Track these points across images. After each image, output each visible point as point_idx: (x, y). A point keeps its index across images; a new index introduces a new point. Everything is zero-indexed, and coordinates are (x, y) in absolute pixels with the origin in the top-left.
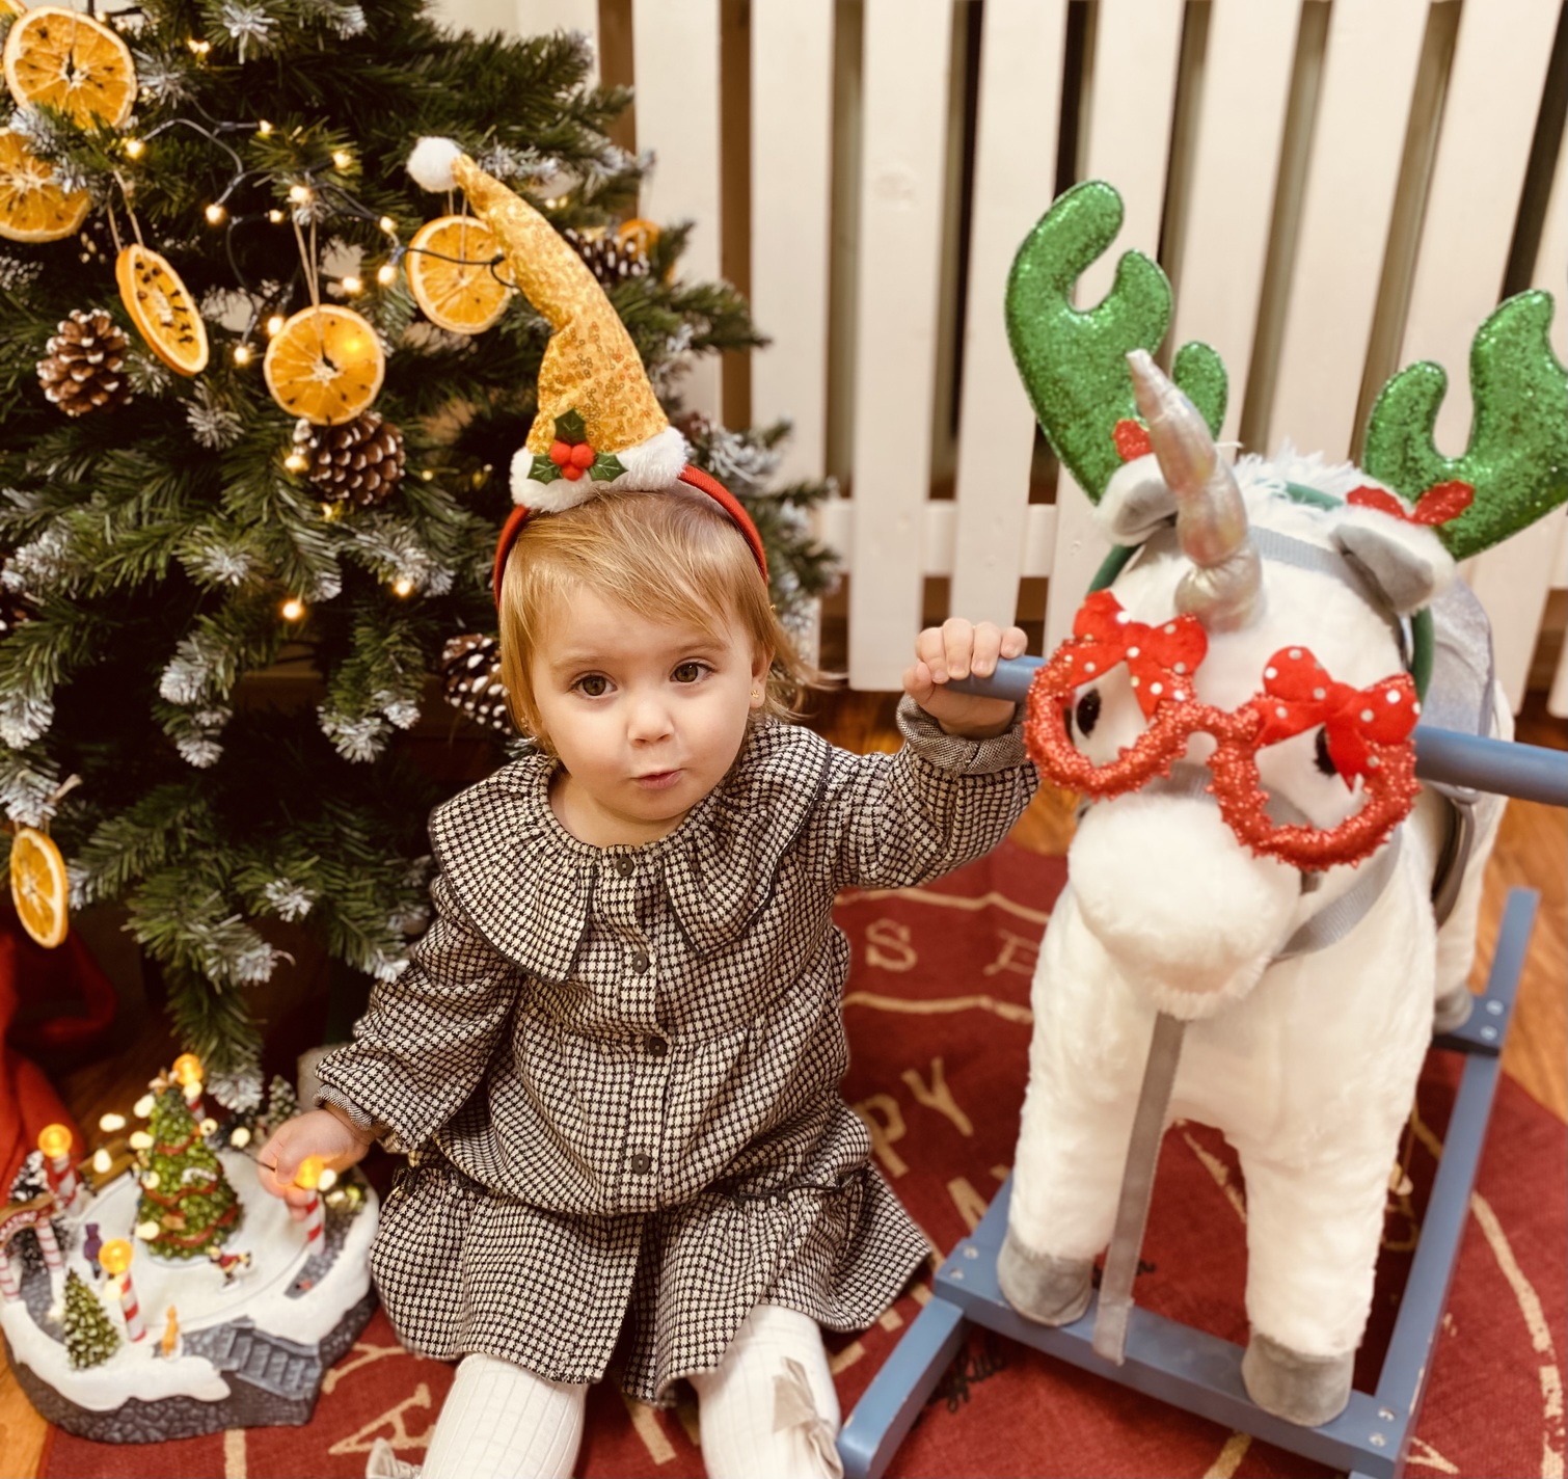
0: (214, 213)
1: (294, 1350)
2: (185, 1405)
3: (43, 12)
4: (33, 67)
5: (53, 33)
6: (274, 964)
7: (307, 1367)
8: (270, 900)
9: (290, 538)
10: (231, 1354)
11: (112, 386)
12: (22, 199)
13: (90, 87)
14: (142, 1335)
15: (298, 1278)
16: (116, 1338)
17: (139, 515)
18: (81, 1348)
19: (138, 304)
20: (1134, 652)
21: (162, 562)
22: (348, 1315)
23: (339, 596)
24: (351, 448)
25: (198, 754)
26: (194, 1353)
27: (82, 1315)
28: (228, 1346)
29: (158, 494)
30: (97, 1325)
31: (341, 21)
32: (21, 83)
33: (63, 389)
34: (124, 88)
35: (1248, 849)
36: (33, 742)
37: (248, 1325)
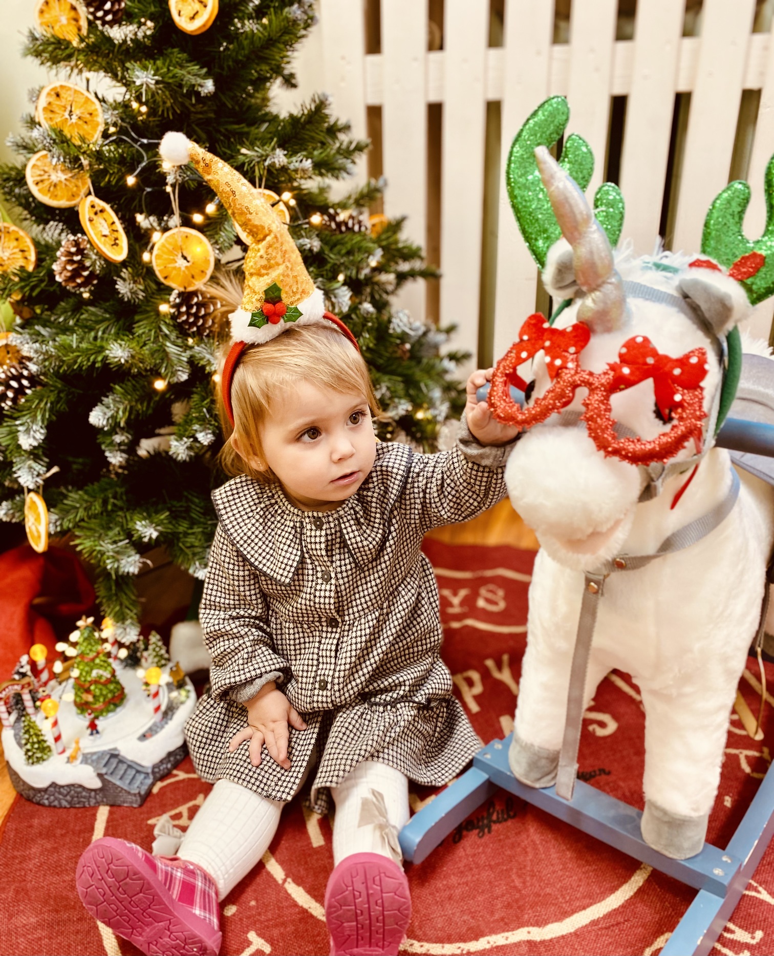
0: (131, 180)
1: (139, 768)
2: (79, 790)
3: (57, 84)
4: (52, 111)
5: (63, 94)
6: (141, 565)
7: (145, 778)
8: (138, 530)
9: (164, 350)
10: (105, 765)
11: (86, 273)
12: (55, 186)
13: (81, 122)
14: (63, 751)
15: (147, 732)
16: (50, 751)
17: (95, 338)
18: (30, 754)
19: (88, 223)
20: (547, 344)
21: (100, 359)
22: (170, 754)
23: (186, 381)
24: (196, 304)
25: (116, 459)
26: (86, 763)
27: (31, 736)
28: (104, 762)
29: (107, 328)
30: (39, 742)
31: (202, 86)
32: (45, 119)
33: (63, 275)
34: (98, 124)
35: (602, 453)
36: (35, 447)
37: (116, 753)
